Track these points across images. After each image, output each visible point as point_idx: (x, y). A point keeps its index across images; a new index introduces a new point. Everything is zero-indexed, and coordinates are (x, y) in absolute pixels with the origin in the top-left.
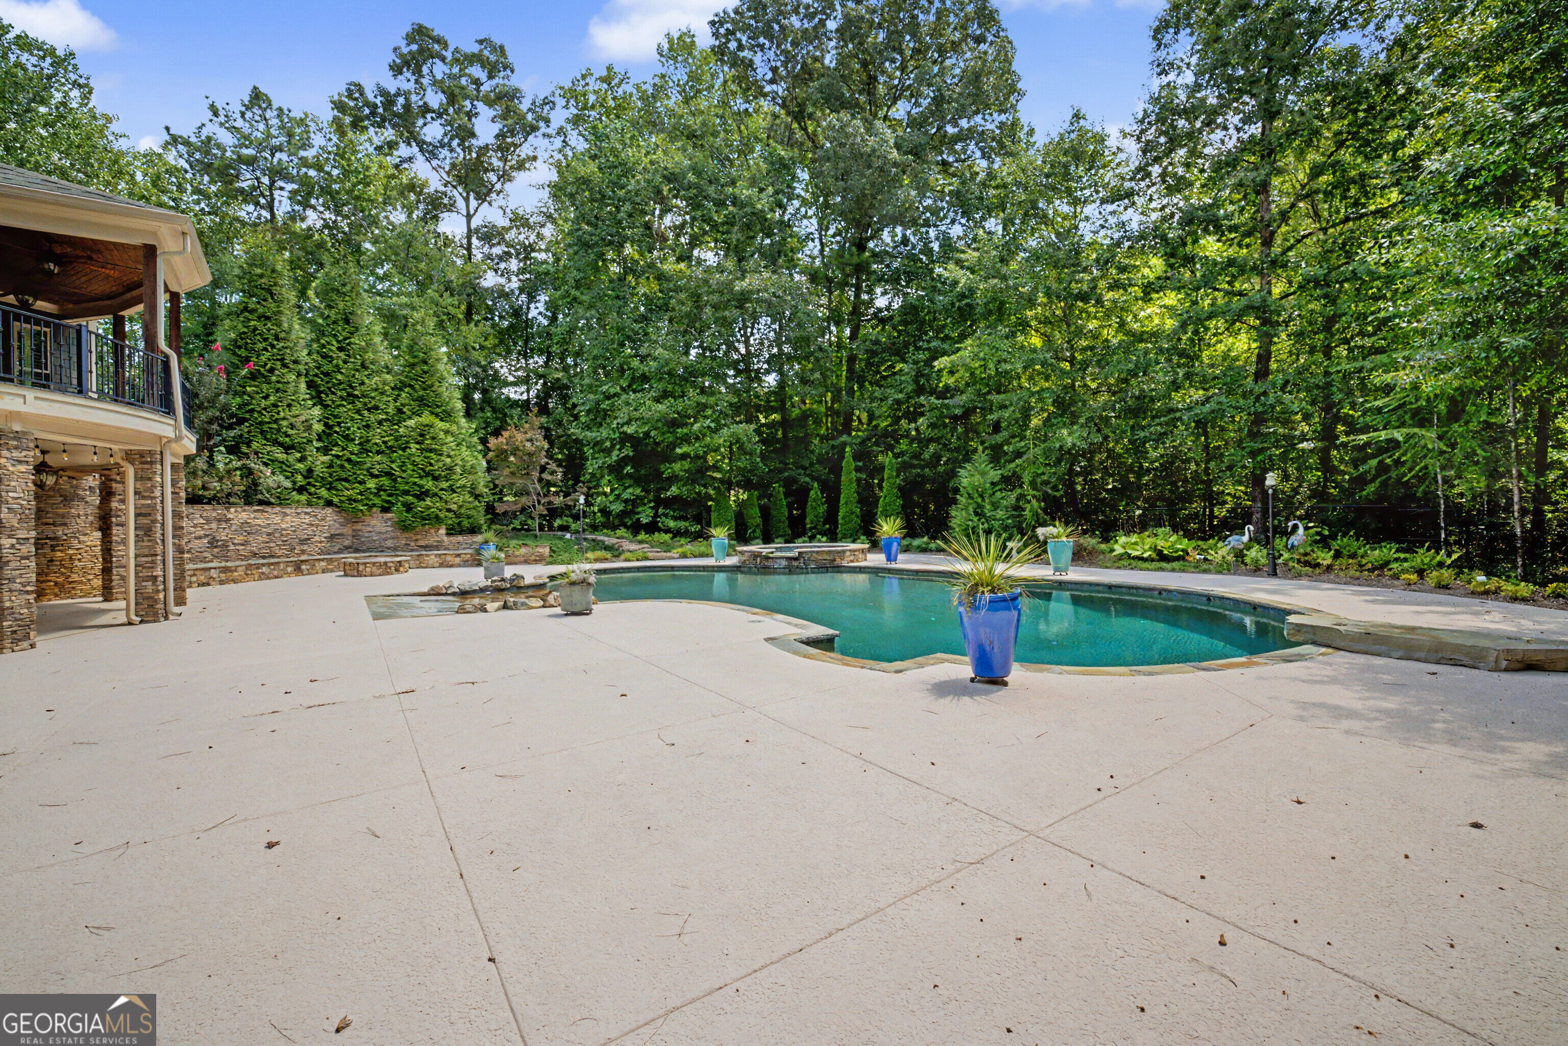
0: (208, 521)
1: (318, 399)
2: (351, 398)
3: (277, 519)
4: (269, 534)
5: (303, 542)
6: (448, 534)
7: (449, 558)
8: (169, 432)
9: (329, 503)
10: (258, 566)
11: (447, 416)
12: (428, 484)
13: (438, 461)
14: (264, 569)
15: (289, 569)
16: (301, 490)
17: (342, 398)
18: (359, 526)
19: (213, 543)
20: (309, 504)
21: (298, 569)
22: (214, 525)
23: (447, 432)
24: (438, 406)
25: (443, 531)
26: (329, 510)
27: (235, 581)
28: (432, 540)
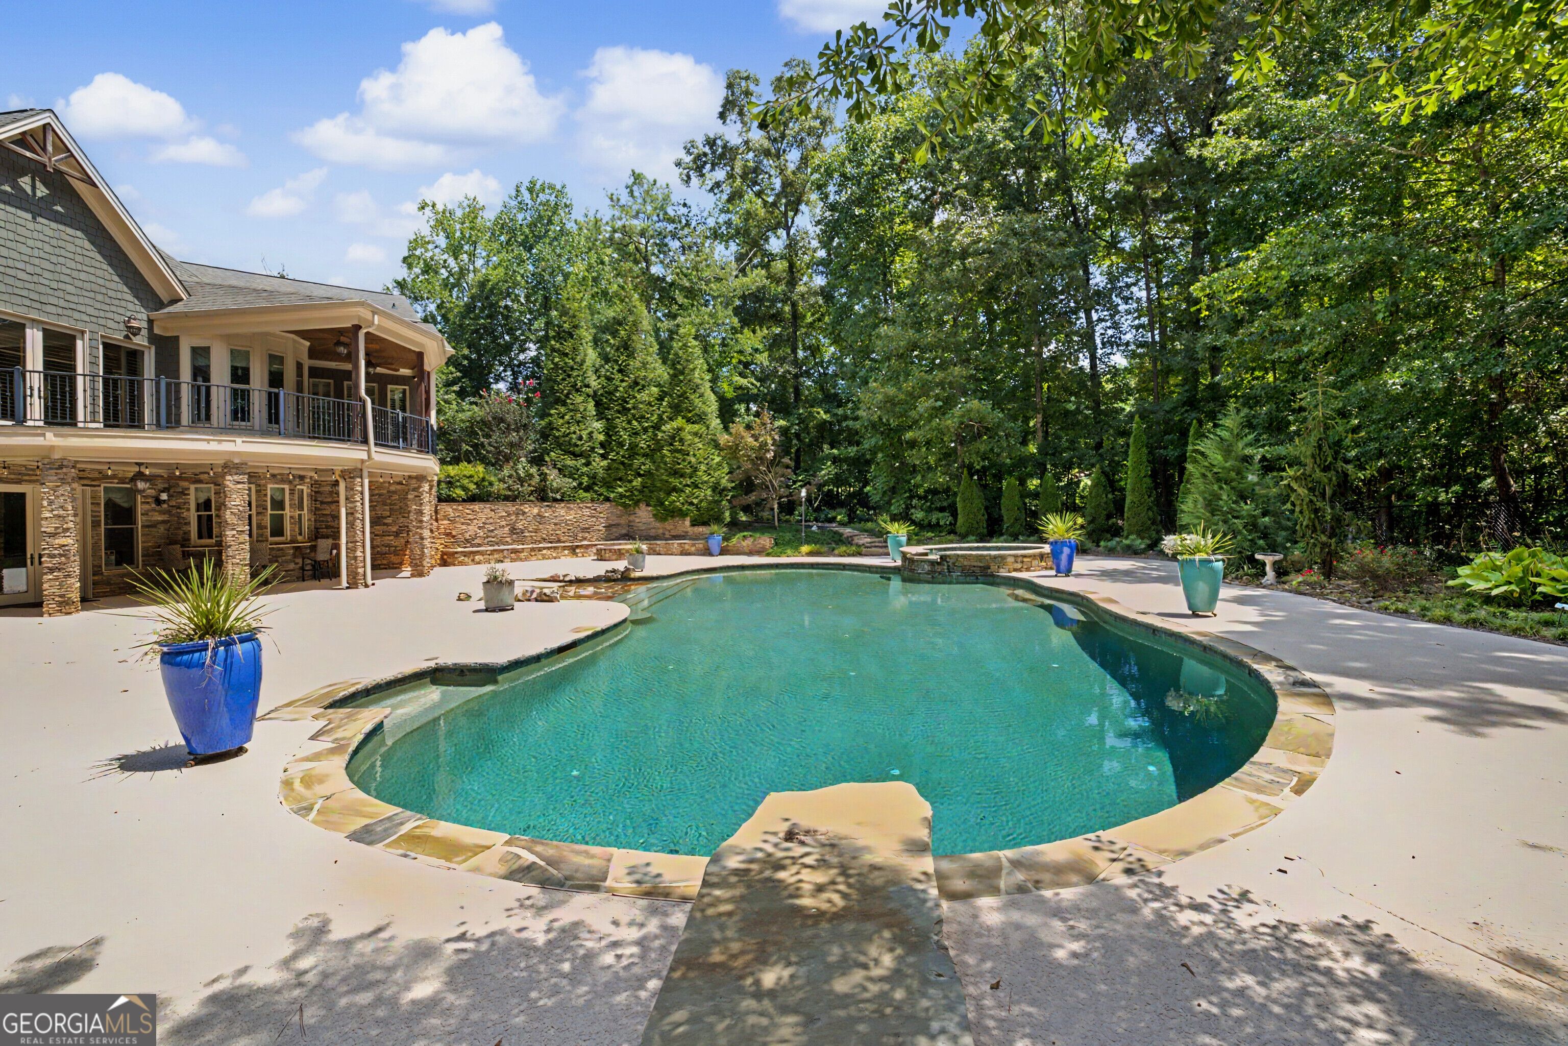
0: (509, 515)
1: (600, 416)
2: (624, 411)
3: (562, 512)
4: (555, 524)
5: (585, 530)
6: (693, 525)
7: (687, 547)
8: (364, 456)
9: (607, 499)
10: (540, 549)
11: (700, 418)
12: (676, 482)
13: (684, 460)
14: (544, 552)
15: (566, 552)
16: (587, 489)
17: (619, 412)
18: (632, 518)
19: (513, 530)
20: (592, 500)
21: (573, 550)
22: (513, 517)
23: (696, 434)
24: (690, 411)
25: (687, 522)
26: (608, 505)
27: (521, 560)
28: (680, 531)
